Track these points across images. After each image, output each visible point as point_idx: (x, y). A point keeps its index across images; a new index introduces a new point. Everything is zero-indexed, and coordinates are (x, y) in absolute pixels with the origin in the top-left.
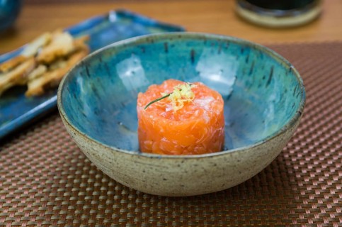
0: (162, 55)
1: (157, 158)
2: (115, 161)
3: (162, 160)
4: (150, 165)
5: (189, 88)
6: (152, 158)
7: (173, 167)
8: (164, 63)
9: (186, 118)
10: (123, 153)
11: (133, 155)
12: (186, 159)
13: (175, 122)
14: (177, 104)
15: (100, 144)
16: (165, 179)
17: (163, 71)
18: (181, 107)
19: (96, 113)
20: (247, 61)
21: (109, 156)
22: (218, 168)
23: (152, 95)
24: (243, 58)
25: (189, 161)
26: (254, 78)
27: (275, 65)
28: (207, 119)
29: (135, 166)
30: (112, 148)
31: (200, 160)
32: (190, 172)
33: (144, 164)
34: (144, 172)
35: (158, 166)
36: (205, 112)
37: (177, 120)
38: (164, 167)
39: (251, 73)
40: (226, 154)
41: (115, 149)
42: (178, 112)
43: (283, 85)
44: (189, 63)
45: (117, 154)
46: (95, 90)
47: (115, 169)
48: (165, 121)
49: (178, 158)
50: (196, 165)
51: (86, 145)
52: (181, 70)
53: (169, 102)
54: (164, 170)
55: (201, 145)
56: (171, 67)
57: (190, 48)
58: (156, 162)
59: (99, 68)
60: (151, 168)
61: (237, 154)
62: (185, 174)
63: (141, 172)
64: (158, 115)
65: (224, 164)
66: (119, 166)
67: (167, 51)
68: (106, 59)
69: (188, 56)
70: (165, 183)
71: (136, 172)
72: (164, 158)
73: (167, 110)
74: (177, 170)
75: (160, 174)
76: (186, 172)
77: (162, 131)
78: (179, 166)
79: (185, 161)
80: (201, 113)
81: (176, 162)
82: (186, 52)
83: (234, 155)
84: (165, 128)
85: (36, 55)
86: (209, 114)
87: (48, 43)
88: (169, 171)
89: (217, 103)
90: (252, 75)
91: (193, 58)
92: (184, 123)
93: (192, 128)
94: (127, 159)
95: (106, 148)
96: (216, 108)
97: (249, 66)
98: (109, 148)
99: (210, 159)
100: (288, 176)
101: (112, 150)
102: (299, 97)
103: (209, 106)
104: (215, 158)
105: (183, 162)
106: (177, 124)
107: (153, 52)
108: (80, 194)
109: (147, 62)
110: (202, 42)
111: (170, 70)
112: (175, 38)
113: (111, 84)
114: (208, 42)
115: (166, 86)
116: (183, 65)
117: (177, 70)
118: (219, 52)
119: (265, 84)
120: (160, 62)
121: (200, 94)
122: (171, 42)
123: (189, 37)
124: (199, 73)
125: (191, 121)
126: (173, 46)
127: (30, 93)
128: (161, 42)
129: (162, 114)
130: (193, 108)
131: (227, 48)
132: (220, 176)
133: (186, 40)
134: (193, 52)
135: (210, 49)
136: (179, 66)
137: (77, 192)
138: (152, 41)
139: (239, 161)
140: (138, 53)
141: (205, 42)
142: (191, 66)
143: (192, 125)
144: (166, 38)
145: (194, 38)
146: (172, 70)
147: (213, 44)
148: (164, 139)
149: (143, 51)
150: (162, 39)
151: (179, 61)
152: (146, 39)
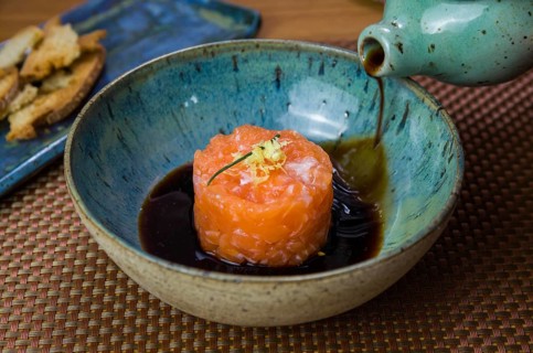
0: (230, 76)
1: (234, 281)
2: (165, 282)
3: (241, 285)
4: (222, 291)
5: (278, 147)
6: (225, 281)
7: (260, 294)
8: (232, 88)
9: (274, 197)
10: (177, 272)
11: (194, 277)
12: (281, 283)
13: (256, 206)
14: (259, 173)
15: (140, 258)
16: (245, 310)
17: (231, 102)
18: (266, 178)
19: (124, 177)
20: (366, 88)
21: (155, 274)
22: (330, 294)
23: (217, 154)
24: (360, 83)
25: (286, 286)
26: (377, 115)
27: (413, 101)
28: (308, 200)
29: (197, 290)
31: (303, 285)
32: (285, 302)
33: (213, 290)
34: (212, 299)
35: (235, 293)
36: (303, 187)
37: (261, 202)
38: (245, 295)
39: (372, 108)
42: (260, 186)
43: (426, 135)
44: (272, 87)
45: (169, 273)
46: (121, 139)
48: (240, 204)
49: (268, 282)
50: (295, 292)
51: (123, 256)
52: (258, 98)
53: (245, 168)
54: (244, 298)
55: (297, 238)
56: (242, 95)
57: (274, 65)
58: (232, 288)
59: (129, 103)
60: (224, 296)
61: (359, 272)
62: (277, 305)
63: (207, 299)
64: (228, 192)
66: (171, 288)
67: (236, 69)
68: (138, 87)
69: (271, 78)
70: (244, 314)
71: (198, 299)
72: (245, 282)
73: (243, 182)
74: (265, 299)
75: (237, 303)
76: (280, 301)
77: (235, 219)
78: (269, 293)
79: (279, 287)
80: (297, 190)
81: (264, 288)
82: (267, 70)
83: (356, 274)
84: (240, 215)
86: (310, 190)
88: (252, 299)
89: (321, 170)
90: (375, 112)
91: (279, 81)
92: (270, 207)
93: (285, 215)
94: (185, 282)
95: (150, 262)
96: (320, 179)
97: (369, 96)
98: (156, 264)
99: (319, 283)
101: (161, 267)
102: (454, 161)
103: (312, 172)
104: (326, 281)
105: (275, 288)
106: (260, 210)
107: (214, 71)
108: (105, 315)
109: (204, 87)
110: (294, 54)
111: (242, 99)
112: (249, 48)
113: (146, 126)
114: (303, 56)
115: (238, 138)
116: (262, 91)
117: (253, 100)
118: (321, 71)
119: (396, 128)
120: (225, 87)
121: (294, 152)
122: (244, 55)
123: (273, 48)
124: (288, 104)
125: (283, 205)
126: (246, 61)
127: (13, 137)
128: (228, 56)
129: (235, 189)
130: (284, 179)
131: (334, 65)
132: (331, 304)
133: (269, 52)
134: (278, 71)
135: (306, 66)
136: (256, 92)
137: (99, 312)
138: (213, 54)
139: (362, 282)
140: (191, 74)
141: (298, 56)
142: (275, 93)
143: (284, 211)
144: (235, 49)
145: (280, 49)
146: (245, 100)
147: (311, 59)
148: (238, 231)
149: (198, 70)
150: (229, 50)
151: (255, 86)
152: (201, 51)
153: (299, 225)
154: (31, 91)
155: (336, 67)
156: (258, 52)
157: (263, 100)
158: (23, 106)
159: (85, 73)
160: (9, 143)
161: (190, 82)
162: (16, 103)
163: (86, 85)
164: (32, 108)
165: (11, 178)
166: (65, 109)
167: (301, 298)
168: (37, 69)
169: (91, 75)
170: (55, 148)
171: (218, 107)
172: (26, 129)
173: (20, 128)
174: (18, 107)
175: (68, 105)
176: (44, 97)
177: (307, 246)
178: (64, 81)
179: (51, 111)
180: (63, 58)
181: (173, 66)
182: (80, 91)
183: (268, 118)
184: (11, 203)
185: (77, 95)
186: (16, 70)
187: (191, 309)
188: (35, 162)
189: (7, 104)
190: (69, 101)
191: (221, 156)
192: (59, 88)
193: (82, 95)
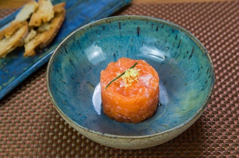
0: (117, 31)
4: (110, 140)
8: (119, 36)
9: (134, 94)
13: (126, 98)
14: (128, 82)
17: (118, 42)
18: (130, 85)
20: (176, 38)
22: (154, 142)
23: (110, 72)
24: (173, 36)
25: (135, 140)
26: (180, 50)
28: (148, 96)
29: (100, 139)
30: (85, 128)
31: (143, 139)
32: (136, 145)
34: (106, 142)
35: (115, 141)
36: (146, 90)
37: (128, 95)
39: (178, 47)
40: (159, 135)
41: (87, 129)
42: (128, 88)
43: (200, 63)
44: (135, 35)
48: (119, 97)
49: (128, 138)
50: (140, 142)
53: (122, 80)
54: (119, 143)
55: (144, 110)
56: (123, 39)
57: (137, 26)
59: (74, 45)
60: (111, 142)
61: (166, 134)
63: (104, 142)
64: (114, 91)
67: (120, 28)
69: (135, 31)
72: (119, 138)
73: (121, 86)
74: (127, 144)
75: (116, 144)
76: (133, 145)
77: (117, 103)
78: (129, 142)
79: (133, 140)
80: (143, 91)
81: (127, 140)
82: (134, 28)
84: (119, 101)
85: (28, 20)
86: (149, 91)
87: (36, 10)
88: (122, 144)
89: (154, 80)
90: (180, 49)
91: (139, 33)
92: (132, 99)
93: (138, 102)
96: (153, 85)
97: (177, 42)
102: (210, 78)
105: (131, 141)
106: (127, 100)
107: (110, 29)
108: (64, 137)
110: (145, 22)
112: (126, 19)
113: (82, 54)
114: (149, 23)
116: (131, 37)
117: (127, 41)
118: (157, 30)
119: (188, 57)
120: (116, 35)
121: (143, 71)
122: (123, 22)
123: (136, 19)
124: (143, 43)
125: (137, 98)
126: (124, 24)
127: (26, 55)
128: (116, 22)
129: (118, 89)
130: (138, 85)
131: (162, 27)
133: (134, 21)
134: (138, 29)
135: (151, 27)
136: (129, 37)
137: (62, 136)
138: (110, 22)
140: (101, 30)
141: (147, 23)
142: (137, 38)
144: (119, 20)
145: (139, 20)
146: (124, 41)
147: (152, 24)
148: (118, 107)
149: (104, 29)
150: (117, 20)
151: (128, 35)
152: (105, 21)
153: (144, 105)
154: (33, 32)
155: (164, 27)
156: (130, 21)
157: (132, 41)
158: (30, 40)
159: (56, 24)
161: (100, 34)
162: (27, 39)
163: (57, 29)
164: (34, 41)
165: (26, 75)
166: (48, 42)
167: (142, 144)
168: (36, 22)
169: (59, 24)
170: (44, 60)
171: (113, 44)
172: (31, 52)
173: (29, 51)
174: (28, 41)
175: (49, 40)
176: (39, 35)
177: (148, 112)
178: (48, 27)
179: (42, 43)
180: (47, 18)
181: (93, 28)
182: (55, 32)
183: (134, 49)
184: (26, 84)
185: (53, 35)
186: (26, 23)
188: (36, 67)
189: (23, 40)
190: (49, 38)
191: (112, 73)
192: (46, 31)
193: (55, 34)
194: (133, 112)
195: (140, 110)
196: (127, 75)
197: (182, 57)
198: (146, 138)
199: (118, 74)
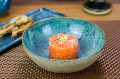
0: (58, 24)
2: (41, 61)
3: (57, 62)
4: (53, 63)
5: (67, 36)
6: (53, 61)
8: (58, 27)
9: (65, 46)
10: (43, 59)
11: (47, 60)
12: (65, 61)
13: (61, 48)
14: (62, 42)
15: (36, 56)
16: (58, 68)
17: (58, 30)
18: (64, 43)
19: (35, 43)
20: (86, 27)
21: (39, 60)
22: (76, 65)
23: (54, 38)
24: (85, 26)
26: (89, 33)
27: (96, 29)
28: (73, 47)
29: (47, 63)
31: (70, 62)
32: (66, 66)
33: (51, 63)
34: (51, 65)
35: (55, 64)
36: (72, 45)
37: (62, 47)
38: (57, 64)
39: (88, 31)
41: (41, 57)
43: (99, 36)
44: (67, 27)
45: (42, 59)
46: (34, 36)
47: (41, 64)
48: (58, 48)
50: (68, 64)
51: (31, 55)
52: (64, 29)
53: (60, 41)
54: (57, 65)
55: (70, 56)
56: (60, 28)
57: (67, 22)
58: (55, 62)
59: (36, 28)
60: (53, 64)
61: (82, 60)
62: (64, 67)
63: (50, 65)
64: (56, 45)
65: (78, 63)
66: (42, 63)
67: (59, 23)
68: (39, 25)
69: (66, 25)
70: (57, 69)
71: (48, 65)
73: (59, 43)
74: (62, 65)
76: (65, 66)
77: (57, 51)
78: (62, 64)
79: (65, 62)
80: (70, 45)
81: (62, 62)
82: (66, 23)
83: (81, 60)
84: (58, 50)
85: (15, 23)
86: (73, 45)
87: (19, 19)
88: (59, 65)
89: (76, 42)
90: (88, 32)
91: (68, 26)
92: (65, 48)
93: (67, 50)
94: (45, 61)
95: (38, 57)
96: (75, 43)
97: (87, 29)
98: (39, 57)
99: (73, 62)
100: (100, 66)
101: (40, 58)
102: (104, 40)
103: (73, 43)
104: (75, 61)
105: (64, 62)
106: (62, 49)
107: (55, 23)
108: (29, 71)
109: (52, 26)
110: (71, 20)
111: (60, 29)
112: (62, 18)
113: (40, 33)
114: (73, 20)
115: (59, 35)
116: (65, 28)
117: (63, 29)
118: (77, 24)
119: (92, 35)
120: (57, 26)
121: (70, 38)
123: (67, 19)
124: (70, 30)
125: (67, 48)
126: (61, 21)
130: (68, 43)
131: (80, 22)
132: (76, 67)
135: (74, 23)
136: (63, 28)
138: (54, 20)
139: (83, 62)
140: (50, 23)
142: (67, 28)
143: (67, 49)
144: (59, 19)
145: (68, 19)
146: (61, 29)
147: (75, 21)
148: (58, 54)
150: (58, 19)
151: (63, 27)
152: (52, 19)
153: (70, 53)
154: (17, 27)
155: (81, 22)
156: (64, 19)
157: (65, 30)
158: (15, 30)
159: (28, 25)
160: (12, 37)
162: (14, 30)
164: (17, 31)
165: (11, 44)
167: (70, 65)
168: (19, 23)
170: (21, 39)
171: (55, 31)
172: (15, 34)
176: (20, 29)
178: (24, 26)
181: (46, 22)
187: (46, 68)
188: (17, 41)
189: (12, 30)
194: (65, 57)
195: (68, 56)
196: (62, 38)
197: (90, 35)
198: (72, 61)
199: (58, 38)
